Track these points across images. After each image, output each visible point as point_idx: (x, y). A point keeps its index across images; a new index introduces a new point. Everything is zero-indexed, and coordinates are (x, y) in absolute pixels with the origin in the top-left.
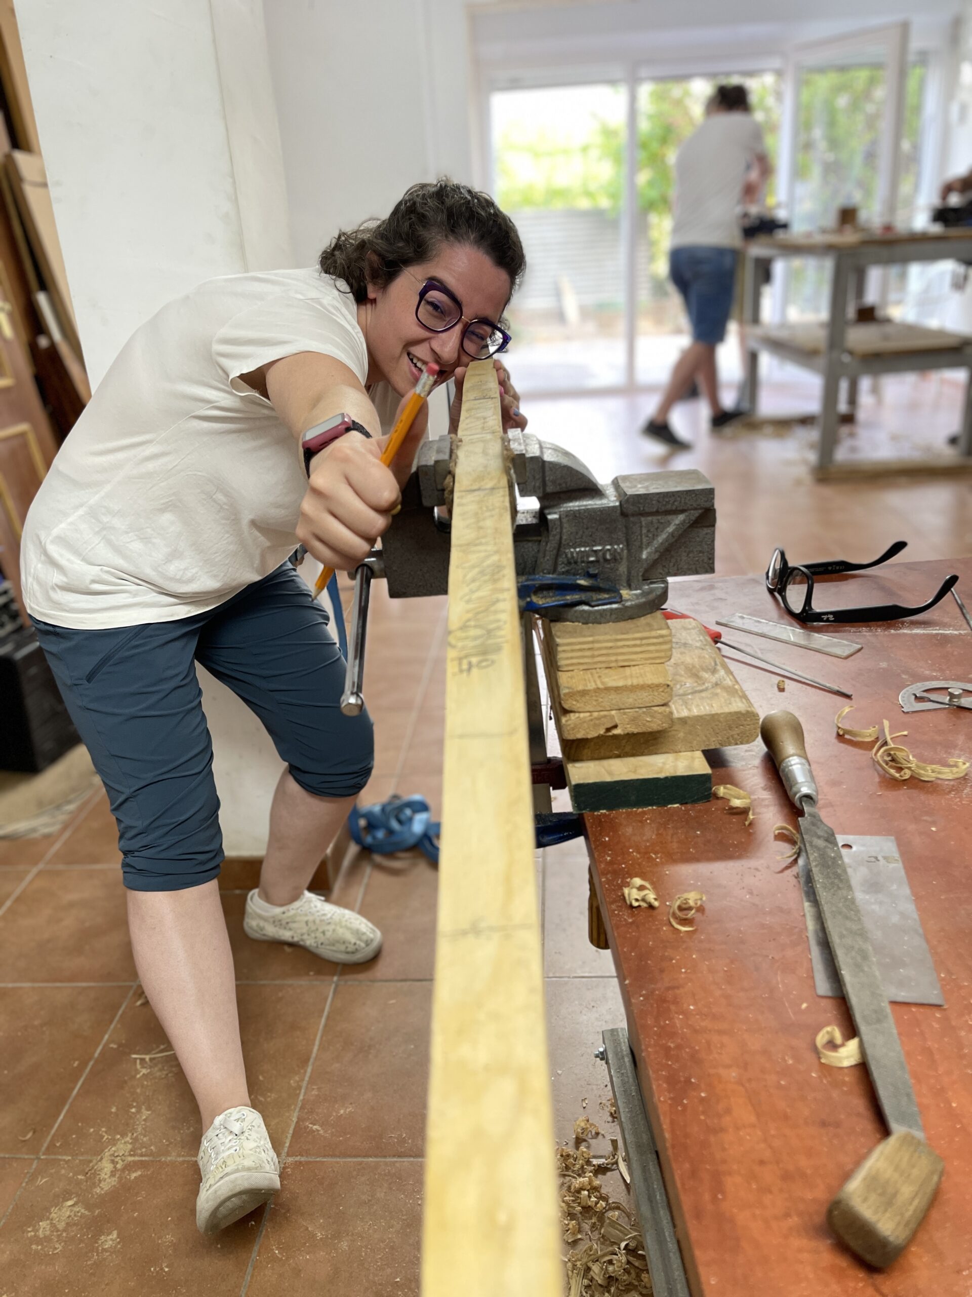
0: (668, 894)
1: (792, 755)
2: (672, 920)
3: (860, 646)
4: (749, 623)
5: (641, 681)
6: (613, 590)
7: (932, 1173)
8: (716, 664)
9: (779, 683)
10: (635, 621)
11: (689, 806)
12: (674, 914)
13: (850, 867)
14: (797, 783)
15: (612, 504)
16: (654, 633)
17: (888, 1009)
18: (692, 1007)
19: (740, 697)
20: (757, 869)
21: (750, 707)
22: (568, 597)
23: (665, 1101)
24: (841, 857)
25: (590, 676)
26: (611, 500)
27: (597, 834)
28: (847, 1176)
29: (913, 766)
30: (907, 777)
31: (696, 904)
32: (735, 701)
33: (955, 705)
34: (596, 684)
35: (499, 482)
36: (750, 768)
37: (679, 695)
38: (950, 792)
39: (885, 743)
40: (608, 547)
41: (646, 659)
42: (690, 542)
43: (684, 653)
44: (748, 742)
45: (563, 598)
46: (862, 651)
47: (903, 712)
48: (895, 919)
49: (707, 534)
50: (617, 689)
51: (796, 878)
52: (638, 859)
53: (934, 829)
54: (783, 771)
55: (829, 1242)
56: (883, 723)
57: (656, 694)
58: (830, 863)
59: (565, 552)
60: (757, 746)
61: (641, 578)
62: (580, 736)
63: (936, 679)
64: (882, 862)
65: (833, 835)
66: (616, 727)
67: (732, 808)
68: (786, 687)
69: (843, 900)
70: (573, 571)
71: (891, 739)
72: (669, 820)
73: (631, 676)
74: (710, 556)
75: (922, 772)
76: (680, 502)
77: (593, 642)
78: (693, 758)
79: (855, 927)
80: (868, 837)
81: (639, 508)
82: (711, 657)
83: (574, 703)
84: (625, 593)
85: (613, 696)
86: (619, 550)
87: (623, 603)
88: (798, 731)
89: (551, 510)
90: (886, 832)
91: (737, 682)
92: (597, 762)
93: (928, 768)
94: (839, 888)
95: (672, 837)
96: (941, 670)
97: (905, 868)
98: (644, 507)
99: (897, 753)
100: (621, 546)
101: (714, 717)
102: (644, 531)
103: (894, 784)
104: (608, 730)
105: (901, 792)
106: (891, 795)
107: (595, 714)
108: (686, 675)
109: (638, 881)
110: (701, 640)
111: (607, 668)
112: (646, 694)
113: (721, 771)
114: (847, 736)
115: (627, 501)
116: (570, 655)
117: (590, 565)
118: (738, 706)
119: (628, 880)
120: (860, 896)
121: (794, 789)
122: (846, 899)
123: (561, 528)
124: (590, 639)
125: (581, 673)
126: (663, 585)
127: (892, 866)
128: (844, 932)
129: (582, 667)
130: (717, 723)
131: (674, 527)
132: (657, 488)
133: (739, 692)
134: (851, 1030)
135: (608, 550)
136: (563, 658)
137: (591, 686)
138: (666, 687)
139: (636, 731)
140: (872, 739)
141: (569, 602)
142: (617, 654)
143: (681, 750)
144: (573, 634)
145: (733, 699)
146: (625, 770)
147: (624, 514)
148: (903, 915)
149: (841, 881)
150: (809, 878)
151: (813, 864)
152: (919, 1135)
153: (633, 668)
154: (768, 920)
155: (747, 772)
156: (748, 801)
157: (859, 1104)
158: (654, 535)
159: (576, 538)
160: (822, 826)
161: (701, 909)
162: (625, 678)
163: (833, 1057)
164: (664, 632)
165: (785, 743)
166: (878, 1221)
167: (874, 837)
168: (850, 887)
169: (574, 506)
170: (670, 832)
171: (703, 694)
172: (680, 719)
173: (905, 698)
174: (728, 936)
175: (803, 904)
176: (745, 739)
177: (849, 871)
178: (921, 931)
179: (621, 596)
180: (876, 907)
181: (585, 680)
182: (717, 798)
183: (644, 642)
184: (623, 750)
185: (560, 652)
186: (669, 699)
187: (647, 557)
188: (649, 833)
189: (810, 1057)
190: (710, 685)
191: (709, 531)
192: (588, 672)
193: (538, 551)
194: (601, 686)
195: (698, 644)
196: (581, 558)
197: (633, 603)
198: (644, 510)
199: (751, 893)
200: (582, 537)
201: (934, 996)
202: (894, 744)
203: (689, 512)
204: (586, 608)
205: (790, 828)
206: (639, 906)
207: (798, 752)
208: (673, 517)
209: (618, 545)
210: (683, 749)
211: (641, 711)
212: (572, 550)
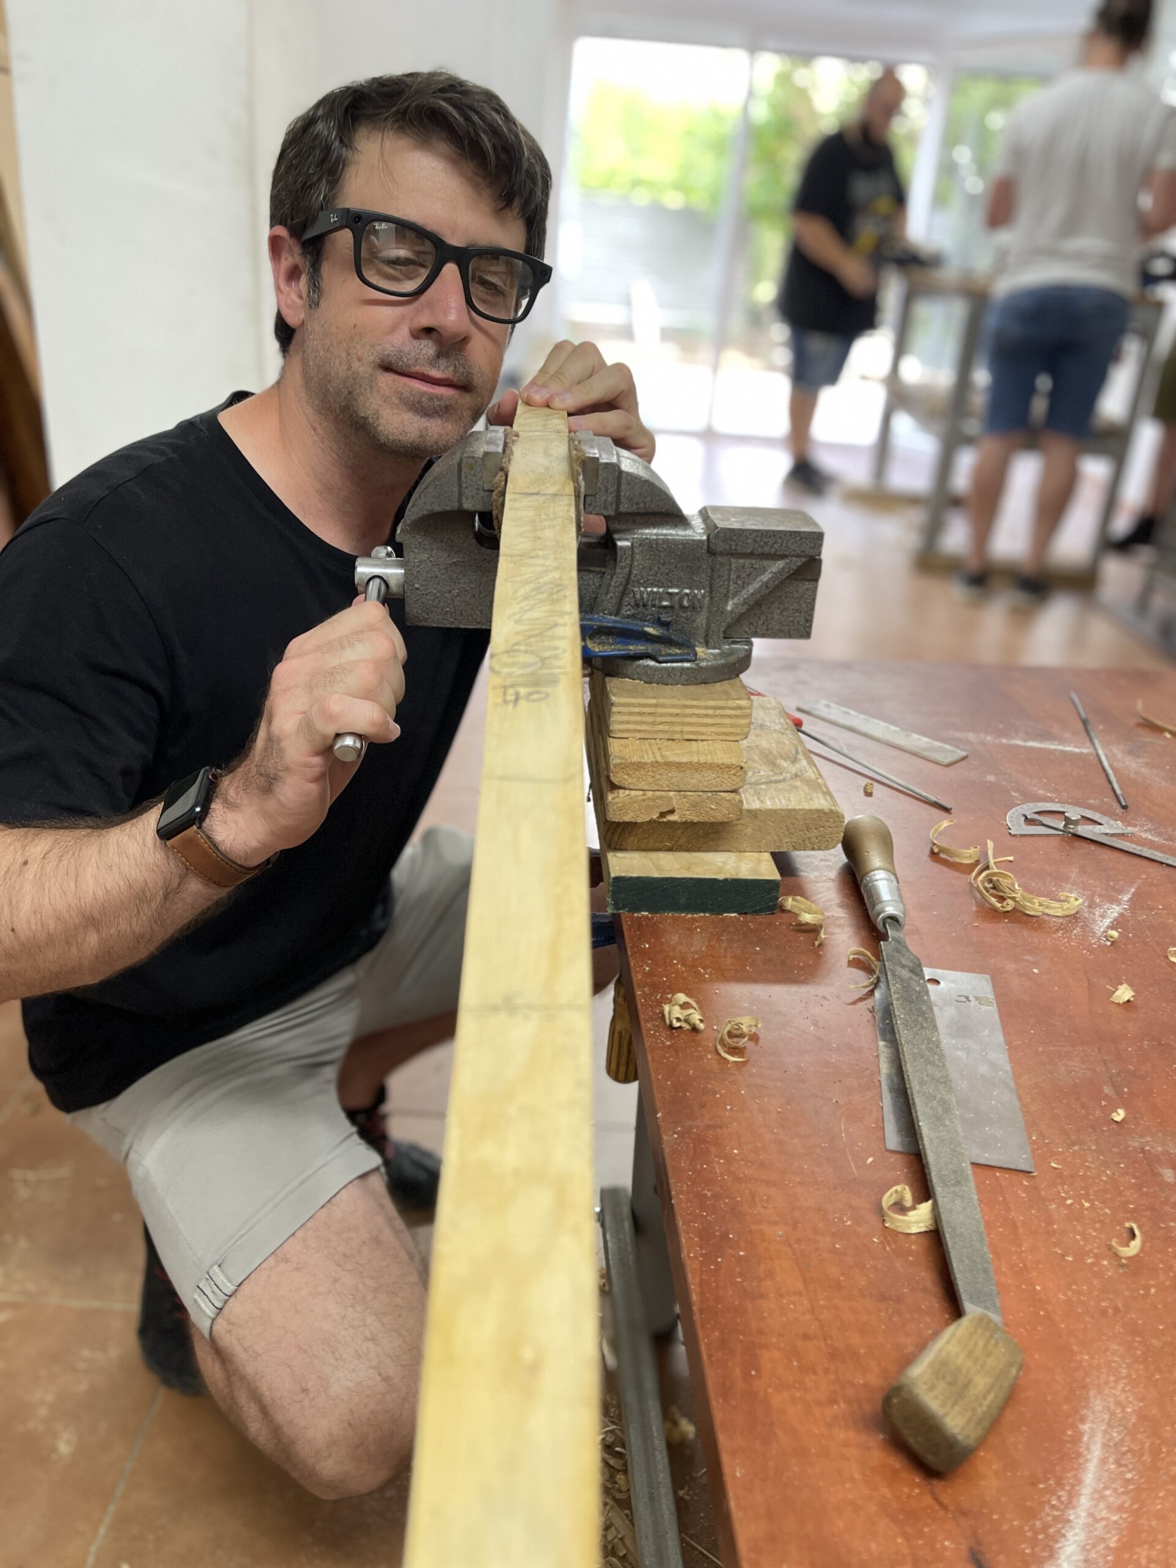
0: (717, 1016)
1: (878, 869)
2: (719, 1047)
3: (964, 754)
4: (835, 713)
5: (709, 760)
6: (687, 645)
7: (1011, 1365)
8: (797, 752)
9: (866, 785)
10: (709, 686)
11: (749, 917)
12: (722, 1041)
13: (936, 1005)
14: (881, 902)
15: (698, 538)
16: (731, 703)
17: (969, 1171)
18: (736, 1151)
19: (824, 793)
20: (825, 998)
21: (834, 806)
22: (631, 647)
23: (695, 1257)
24: (927, 992)
25: (648, 747)
26: (698, 531)
27: (636, 939)
28: (908, 1361)
29: (1018, 896)
30: (1009, 908)
31: (750, 1031)
32: (818, 797)
33: (1070, 832)
34: (655, 757)
35: (563, 488)
36: (825, 881)
37: (751, 784)
38: (1057, 930)
39: (987, 868)
40: (687, 591)
41: (718, 734)
42: (786, 597)
43: (761, 736)
44: (827, 848)
45: (625, 648)
46: (968, 760)
47: (1010, 834)
48: (983, 1069)
49: (807, 589)
50: (679, 765)
51: (871, 1012)
52: (683, 972)
53: (1036, 971)
54: (866, 886)
55: (881, 1436)
56: (986, 844)
57: (726, 776)
58: (914, 997)
59: (633, 591)
60: (835, 856)
61: (721, 635)
62: (627, 819)
63: (1051, 800)
64: (974, 1003)
65: (920, 966)
66: (672, 812)
67: (800, 924)
68: (874, 791)
69: (926, 1042)
70: (640, 616)
71: (995, 863)
72: (723, 931)
73: (698, 752)
74: (808, 618)
75: (1028, 904)
76: (781, 545)
77: (656, 706)
78: (759, 861)
79: (938, 1075)
80: (959, 974)
81: (731, 545)
82: (792, 744)
83: (626, 777)
84: (700, 650)
85: (674, 773)
86: (699, 597)
87: (697, 662)
88: (887, 843)
89: (622, 536)
90: (982, 970)
91: (820, 775)
92: (643, 854)
93: (1036, 901)
94: (922, 1027)
95: (726, 952)
96: (1056, 791)
97: (1000, 1012)
98: (736, 546)
99: (1000, 879)
100: (702, 591)
101: (790, 813)
102: (733, 576)
103: (995, 915)
104: (663, 814)
105: (1000, 925)
106: (987, 926)
107: (650, 794)
108: (760, 762)
109: (682, 997)
110: (781, 723)
111: (668, 740)
112: (714, 776)
113: (790, 881)
114: (943, 856)
115: (717, 535)
116: (625, 718)
117: (661, 610)
118: (820, 803)
119: (669, 996)
120: (946, 1040)
121: (878, 908)
122: (930, 1041)
123: (632, 560)
124: (654, 701)
125: (638, 742)
126: (746, 647)
127: (984, 1008)
128: (926, 1079)
129: (639, 735)
130: (794, 821)
131: (770, 576)
132: (755, 525)
133: (823, 787)
134: (924, 1191)
135: (687, 594)
136: (618, 721)
137: (648, 758)
138: (739, 769)
139: (696, 819)
140: (972, 861)
141: (631, 653)
142: (683, 724)
143: (747, 849)
144: (631, 693)
145: (815, 795)
146: (677, 866)
147: (711, 552)
148: (994, 1066)
149: (926, 1019)
150: (887, 1013)
151: (895, 996)
152: (996, 1318)
153: (700, 743)
154: (834, 1058)
155: (821, 884)
156: (820, 917)
157: (926, 1277)
158: (744, 583)
159: (648, 575)
160: (908, 954)
161: (754, 1038)
162: (691, 753)
163: (902, 1221)
164: (743, 703)
165: (871, 854)
166: (946, 1415)
167: (966, 974)
168: (935, 1027)
169: (651, 534)
170: (724, 945)
171: (780, 786)
172: (749, 811)
173: (1013, 819)
174: (785, 1072)
175: (877, 1043)
176: (823, 845)
177: (935, 1009)
178: (1012, 1084)
179: (696, 655)
180: (961, 1054)
181: (642, 751)
182: (783, 910)
183: (718, 712)
184: (677, 841)
185: (613, 713)
186: (741, 784)
187: (733, 609)
188: (698, 944)
189: (873, 1219)
190: (788, 775)
191: (811, 586)
192: (646, 742)
193: (600, 585)
194: (660, 760)
195: (777, 727)
196: (653, 600)
197: (710, 663)
198: (736, 549)
199: (816, 1024)
200: (656, 575)
201: (1022, 1161)
202: (997, 868)
203: (790, 558)
204: (652, 663)
205: (869, 954)
206: (680, 1027)
207: (886, 865)
208: (771, 562)
209: (699, 590)
210: (749, 849)
211: (705, 796)
212: (642, 589)
